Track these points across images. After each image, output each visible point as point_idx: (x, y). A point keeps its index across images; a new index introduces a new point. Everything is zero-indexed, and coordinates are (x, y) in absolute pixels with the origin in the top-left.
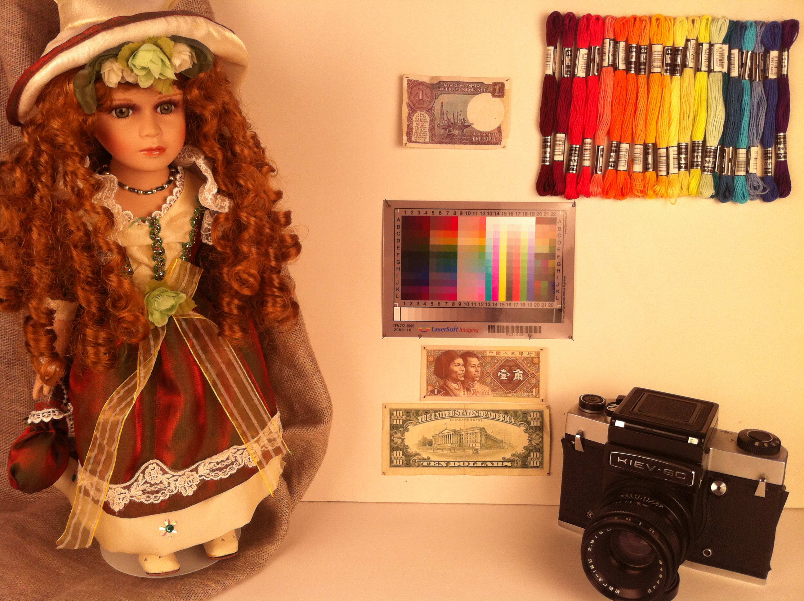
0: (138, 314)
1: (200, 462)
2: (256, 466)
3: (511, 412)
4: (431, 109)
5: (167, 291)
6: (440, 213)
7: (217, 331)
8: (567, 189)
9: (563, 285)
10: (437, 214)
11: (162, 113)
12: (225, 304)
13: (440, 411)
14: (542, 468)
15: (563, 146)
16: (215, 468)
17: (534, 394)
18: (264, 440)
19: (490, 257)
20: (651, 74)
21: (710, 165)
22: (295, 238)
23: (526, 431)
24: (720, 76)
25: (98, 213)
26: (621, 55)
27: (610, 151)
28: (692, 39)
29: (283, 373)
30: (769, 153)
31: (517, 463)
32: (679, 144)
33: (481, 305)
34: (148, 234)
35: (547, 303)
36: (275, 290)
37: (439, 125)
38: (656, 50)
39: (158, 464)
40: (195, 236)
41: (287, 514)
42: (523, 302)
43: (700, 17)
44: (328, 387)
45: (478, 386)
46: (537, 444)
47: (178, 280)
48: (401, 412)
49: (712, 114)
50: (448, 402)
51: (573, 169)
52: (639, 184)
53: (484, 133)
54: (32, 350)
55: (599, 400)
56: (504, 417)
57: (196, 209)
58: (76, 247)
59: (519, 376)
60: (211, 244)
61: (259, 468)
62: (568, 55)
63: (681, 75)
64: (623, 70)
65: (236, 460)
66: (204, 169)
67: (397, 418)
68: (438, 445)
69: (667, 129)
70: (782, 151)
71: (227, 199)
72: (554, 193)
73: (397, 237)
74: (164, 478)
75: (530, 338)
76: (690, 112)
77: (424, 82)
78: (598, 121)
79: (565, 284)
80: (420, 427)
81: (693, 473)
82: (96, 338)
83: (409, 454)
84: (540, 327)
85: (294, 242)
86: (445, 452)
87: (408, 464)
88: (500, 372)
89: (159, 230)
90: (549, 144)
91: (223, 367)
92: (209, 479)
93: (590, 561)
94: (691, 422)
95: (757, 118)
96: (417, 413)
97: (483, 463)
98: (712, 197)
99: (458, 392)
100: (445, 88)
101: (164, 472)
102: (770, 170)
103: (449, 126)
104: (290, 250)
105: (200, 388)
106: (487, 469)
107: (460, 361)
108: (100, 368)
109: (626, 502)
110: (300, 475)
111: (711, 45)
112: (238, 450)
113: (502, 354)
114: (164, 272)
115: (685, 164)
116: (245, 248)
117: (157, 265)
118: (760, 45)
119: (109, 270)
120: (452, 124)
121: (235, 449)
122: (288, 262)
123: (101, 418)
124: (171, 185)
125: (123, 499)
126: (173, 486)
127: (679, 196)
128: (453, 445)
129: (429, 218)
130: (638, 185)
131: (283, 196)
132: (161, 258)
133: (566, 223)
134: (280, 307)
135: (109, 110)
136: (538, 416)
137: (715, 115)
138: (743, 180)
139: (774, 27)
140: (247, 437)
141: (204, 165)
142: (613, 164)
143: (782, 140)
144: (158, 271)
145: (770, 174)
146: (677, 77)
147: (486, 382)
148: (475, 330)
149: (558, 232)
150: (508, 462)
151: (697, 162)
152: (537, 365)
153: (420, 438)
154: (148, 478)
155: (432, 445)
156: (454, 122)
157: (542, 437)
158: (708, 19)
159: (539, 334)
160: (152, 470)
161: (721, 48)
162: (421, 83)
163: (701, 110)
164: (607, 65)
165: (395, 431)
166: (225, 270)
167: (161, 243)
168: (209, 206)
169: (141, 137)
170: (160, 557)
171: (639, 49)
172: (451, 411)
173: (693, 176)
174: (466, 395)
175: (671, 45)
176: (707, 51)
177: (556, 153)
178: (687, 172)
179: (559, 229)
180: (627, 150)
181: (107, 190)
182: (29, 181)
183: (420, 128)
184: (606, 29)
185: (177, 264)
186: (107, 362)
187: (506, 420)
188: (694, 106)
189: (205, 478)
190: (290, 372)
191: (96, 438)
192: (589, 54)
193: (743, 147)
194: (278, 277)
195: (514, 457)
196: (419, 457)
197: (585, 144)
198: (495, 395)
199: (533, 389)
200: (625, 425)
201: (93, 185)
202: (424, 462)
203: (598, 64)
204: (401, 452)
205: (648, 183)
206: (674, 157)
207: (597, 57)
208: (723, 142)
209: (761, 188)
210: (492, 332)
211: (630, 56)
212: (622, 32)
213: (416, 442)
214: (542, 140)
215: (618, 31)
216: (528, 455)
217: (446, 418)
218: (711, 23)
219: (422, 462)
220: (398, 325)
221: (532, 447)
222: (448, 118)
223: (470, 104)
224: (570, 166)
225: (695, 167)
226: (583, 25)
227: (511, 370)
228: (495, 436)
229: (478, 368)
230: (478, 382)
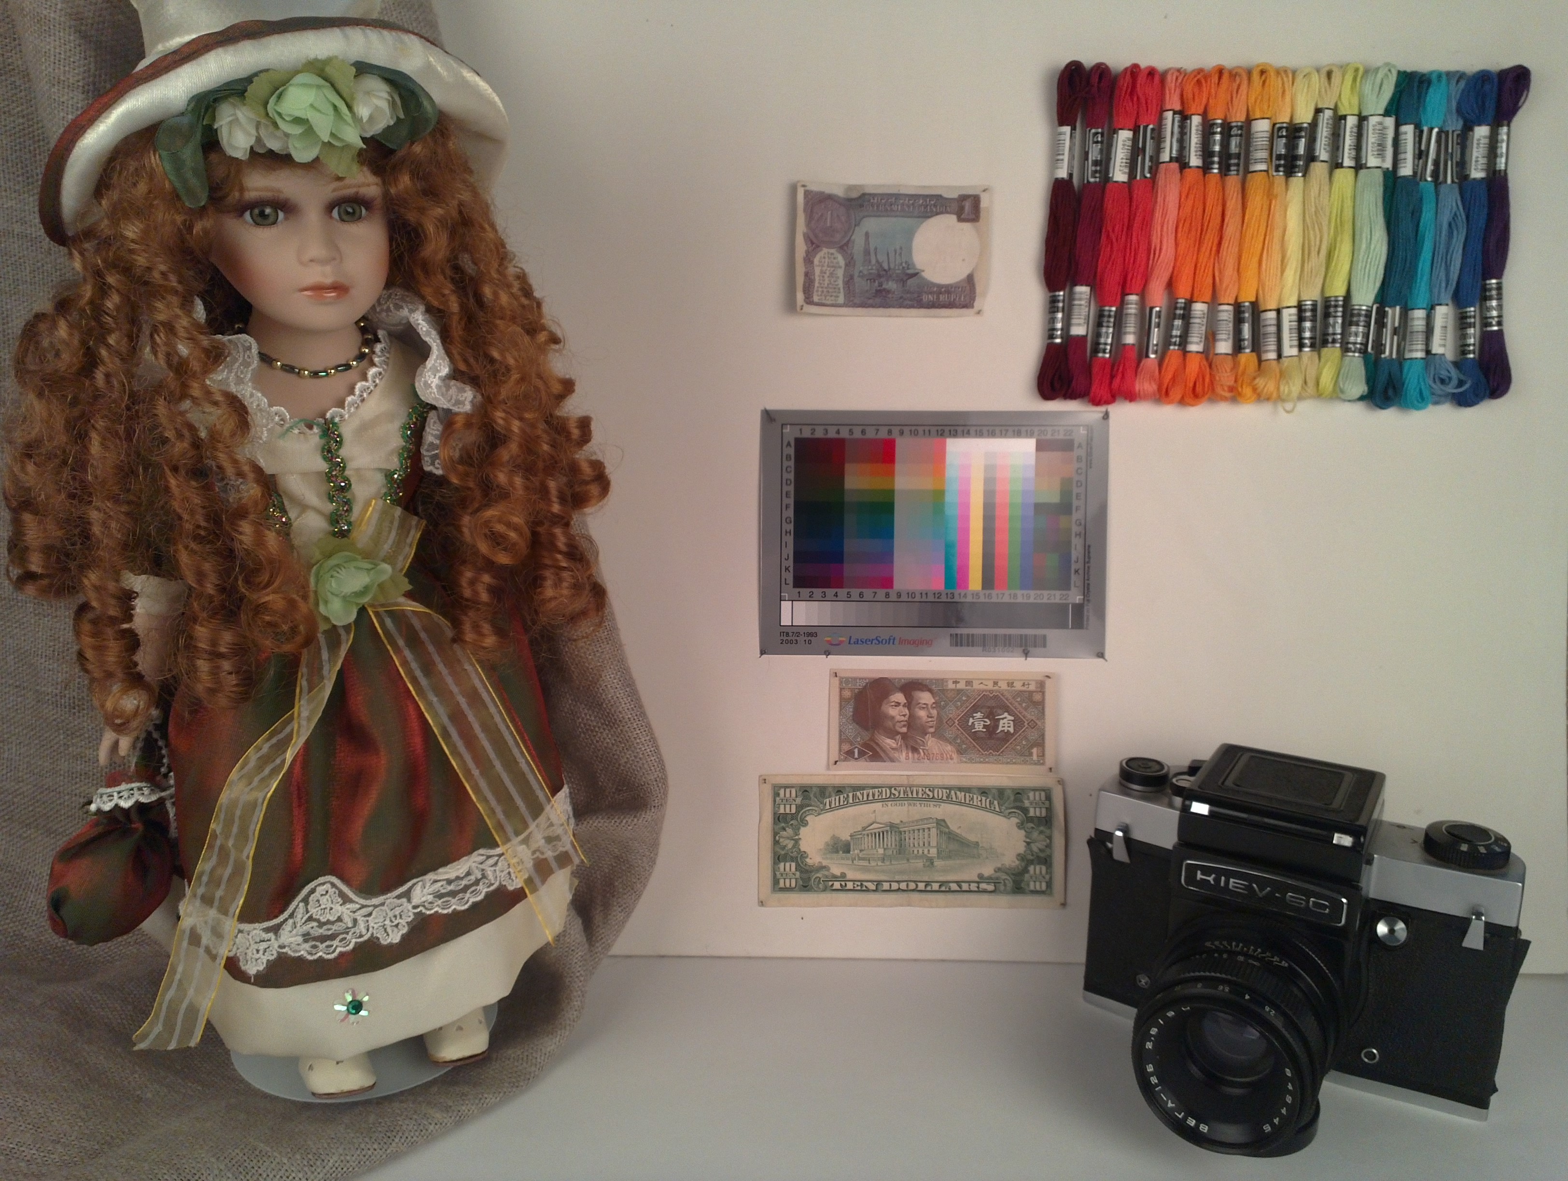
0: (295, 596)
1: (415, 881)
2: (522, 888)
3: (994, 791)
4: (847, 244)
5: (355, 560)
6: (863, 432)
7: (449, 633)
8: (1093, 389)
9: (1087, 560)
10: (857, 434)
11: (342, 220)
12: (464, 582)
13: (864, 788)
14: (1051, 894)
15: (1087, 309)
16: (443, 891)
17: (1035, 757)
18: (538, 840)
19: (952, 511)
20: (1250, 175)
21: (1359, 340)
22: (598, 467)
23: (1020, 826)
24: (1378, 176)
25: (216, 404)
26: (1195, 140)
27: (1172, 316)
28: (1327, 109)
29: (578, 718)
30: (1470, 317)
31: (1005, 885)
32: (1300, 301)
33: (937, 596)
34: (319, 452)
35: (1058, 593)
36: (559, 557)
37: (861, 275)
38: (1260, 129)
39: (333, 885)
40: (409, 457)
41: (582, 979)
42: (1013, 592)
43: (1342, 67)
44: (661, 742)
45: (931, 743)
46: (1041, 850)
47: (377, 539)
48: (793, 791)
49: (1364, 246)
51: (1104, 351)
52: (1226, 375)
53: (943, 286)
54: (90, 667)
55: (1157, 767)
56: (981, 801)
57: (412, 408)
58: (175, 469)
59: (1006, 725)
60: (439, 472)
61: (527, 891)
62: (1097, 142)
63: (1304, 176)
64: (1198, 167)
65: (484, 876)
66: (424, 329)
67: (786, 801)
68: (861, 851)
69: (1279, 274)
70: (1495, 313)
71: (468, 388)
72: (1070, 394)
73: (785, 476)
74: (345, 911)
75: (1026, 657)
76: (1321, 241)
77: (835, 196)
78: (1151, 262)
79: (1089, 558)
80: (827, 818)
81: (1344, 900)
82: (214, 643)
83: (807, 868)
84: (1044, 637)
85: (596, 473)
86: (873, 864)
87: (805, 887)
88: (973, 717)
89: (340, 444)
90: (1061, 305)
91: (463, 701)
92: (432, 912)
93: (1150, 1068)
94: (1335, 805)
95: (1447, 255)
96: (823, 791)
97: (942, 884)
98: (1362, 398)
99: (896, 755)
100: (872, 205)
101: (346, 900)
102: (1471, 348)
103: (880, 276)
104: (588, 487)
105: (418, 741)
106: (950, 896)
107: (899, 697)
108: (222, 701)
109: (1216, 955)
110: (606, 907)
111: (1362, 119)
112: (489, 857)
113: (976, 686)
114: (349, 524)
115: (1311, 338)
116: (502, 478)
117: (337, 510)
118: (1455, 116)
119: (241, 513)
120: (885, 270)
121: (482, 855)
122: (587, 510)
123: (224, 798)
124: (365, 363)
125: (265, 951)
126: (362, 926)
127: (1300, 398)
128: (887, 851)
129: (843, 441)
130: (1225, 377)
131: (576, 388)
132: (345, 497)
133: (1091, 448)
134: (567, 588)
135: (240, 209)
136: (1043, 798)
137: (1368, 247)
138: (1418, 368)
139: (1483, 82)
140: (505, 832)
141: (424, 323)
142: (1178, 339)
143: (1494, 293)
144: (338, 522)
145: (1472, 356)
146: (1298, 179)
148: (927, 642)
149: (1076, 465)
150: (988, 883)
151: (1334, 334)
152: (1040, 706)
153: (827, 838)
154: (315, 910)
155: (848, 852)
156: (890, 269)
157: (1050, 838)
158: (1357, 70)
159: (1042, 650)
160: (322, 895)
161: (1380, 123)
162: (830, 197)
163: (1342, 240)
164: (1167, 159)
165: (783, 824)
166: (466, 520)
167: (344, 468)
168: (433, 399)
169: (302, 263)
170: (338, 1063)
171: (1227, 128)
172: (884, 790)
173: (1327, 361)
174: (911, 760)
175: (1287, 120)
176: (1355, 130)
177: (1074, 321)
178: (1315, 354)
179: (1079, 459)
180: (1204, 314)
181: (237, 364)
182: (83, 342)
183: (827, 280)
184: (1167, 92)
185: (373, 508)
186: (234, 689)
187: (984, 806)
188: (1329, 229)
189: (424, 911)
190: (590, 716)
191: (215, 836)
192: (1135, 140)
193: (1421, 306)
194: (567, 534)
195: (998, 874)
196: (826, 873)
197: (1127, 304)
199: (1032, 748)
200: (1210, 811)
201: (207, 352)
202: (835, 883)
203: (1151, 158)
204: (793, 865)
205: (1243, 373)
206: (1290, 326)
207: (1149, 144)
208: (1383, 299)
209: (1455, 382)
210: (957, 645)
211: (1211, 141)
212: (1196, 97)
213: (821, 845)
214: (1048, 299)
215: (1190, 96)
216: (1025, 870)
217: (874, 801)
218: (1362, 77)
219: (830, 883)
220: (788, 634)
221: (1032, 855)
222: (877, 261)
223: (917, 235)
224: (1098, 344)
225: (1330, 345)
226: (1125, 85)
227: (991, 715)
228: (964, 835)
229: (931, 711)
230: (933, 737)
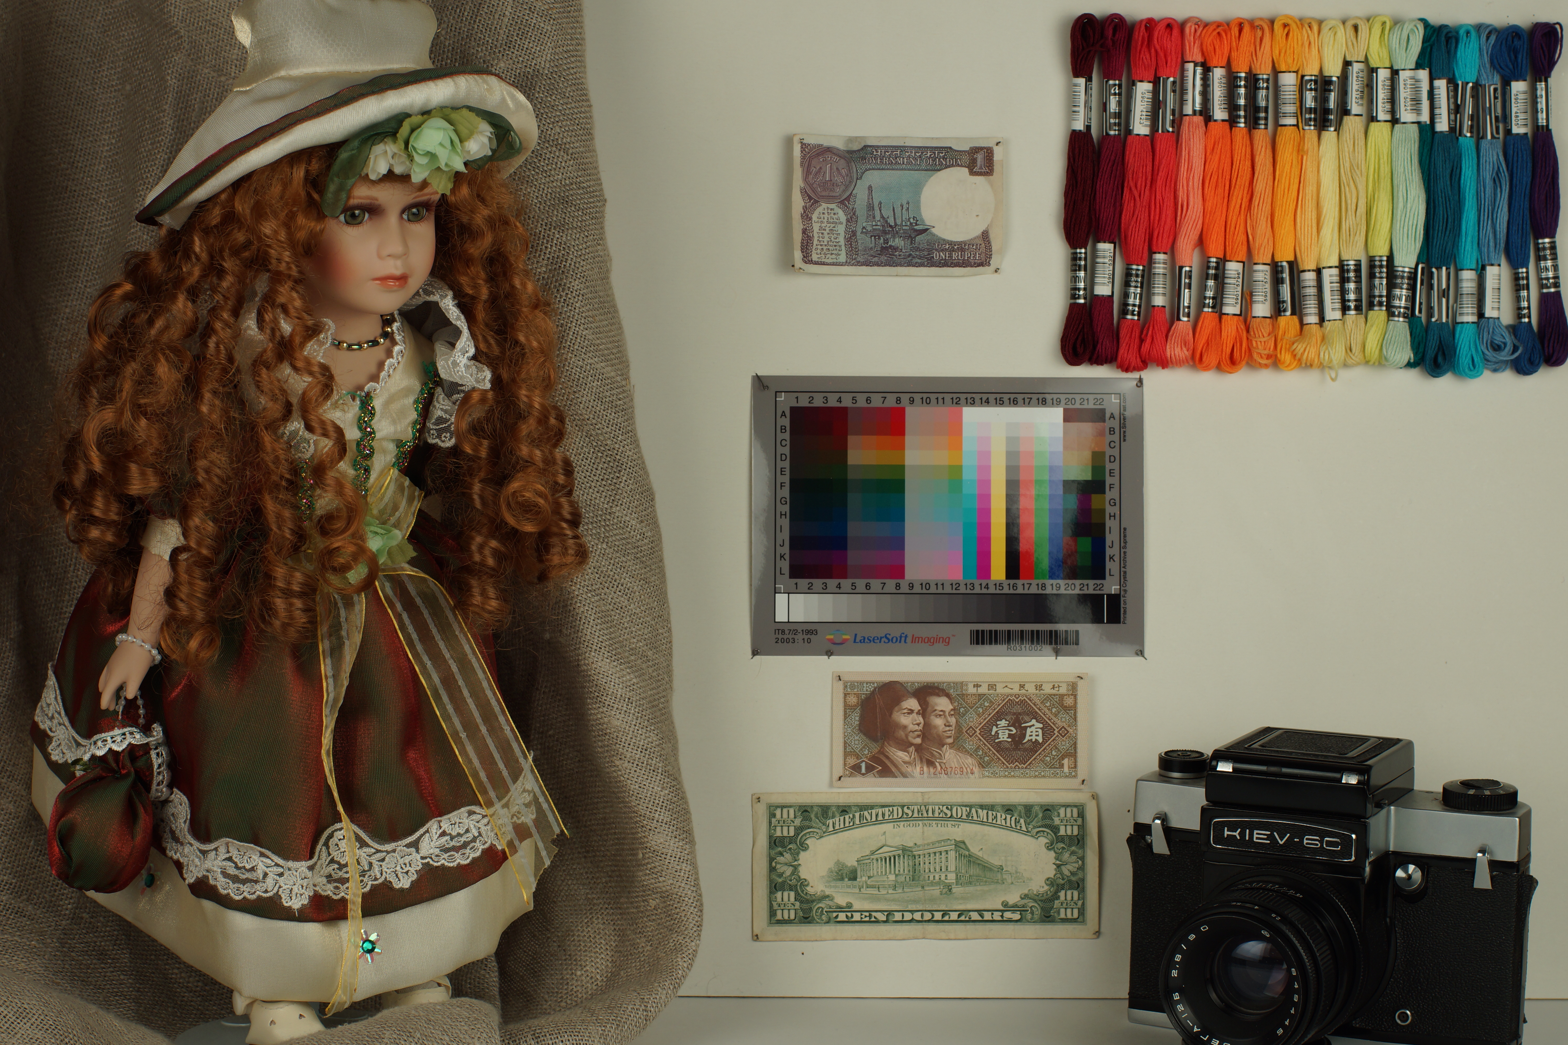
1: (422, 830)
2: (505, 848)
3: (1019, 808)
4: (848, 199)
5: (372, 524)
6: (868, 400)
8: (1121, 351)
9: (1122, 544)
10: (861, 403)
11: (409, 221)
13: (871, 807)
14: (1084, 922)
15: (1112, 267)
16: (448, 846)
17: (1066, 769)
18: (517, 804)
19: (970, 489)
20: (1279, 128)
21: (1405, 303)
23: (1050, 847)
24: (1414, 130)
26: (1218, 92)
27: (1205, 276)
28: (1357, 62)
30: (1524, 278)
31: (1032, 913)
32: (1341, 261)
33: (954, 587)
34: (358, 422)
35: (1091, 583)
37: (864, 230)
38: (1286, 83)
40: (418, 430)
42: (1040, 582)
43: (1369, 20)
45: (949, 755)
46: (1073, 874)
48: (792, 811)
49: (1402, 201)
50: (889, 789)
51: (1132, 313)
52: (1263, 340)
53: (955, 243)
56: (1005, 819)
57: (426, 383)
59: (1034, 734)
61: (508, 854)
62: (1115, 94)
63: (1336, 130)
64: (1223, 121)
65: (480, 835)
66: (455, 314)
67: (783, 823)
68: (869, 877)
69: (1315, 233)
70: (1551, 274)
71: (486, 368)
72: (1096, 360)
73: (780, 450)
74: (361, 855)
75: (1057, 656)
76: (1357, 198)
78: (1178, 218)
79: (1125, 542)
80: (830, 841)
83: (808, 897)
84: (1077, 632)
86: (883, 892)
87: (806, 919)
88: (997, 726)
89: (372, 415)
90: (1083, 263)
91: (453, 666)
92: (439, 864)
95: (1493, 211)
96: (825, 811)
97: (961, 913)
98: (1409, 365)
99: (909, 769)
100: (876, 158)
101: (362, 844)
102: (1527, 312)
103: (885, 232)
106: (970, 926)
107: (912, 703)
111: (1395, 73)
112: (483, 818)
113: (1000, 690)
114: (368, 489)
115: (1356, 300)
117: (359, 476)
118: (1489, 69)
120: (891, 226)
121: (479, 814)
124: (388, 341)
125: (307, 888)
126: (377, 870)
127: (1345, 365)
128: (899, 877)
129: (845, 409)
130: (1262, 343)
132: (366, 464)
133: (1124, 419)
136: (1075, 814)
137: (1405, 206)
138: (1471, 330)
139: (1513, 38)
141: (453, 308)
142: (1212, 301)
143: (1548, 252)
145: (1527, 320)
146: (1330, 135)
147: (968, 746)
148: (944, 640)
149: (1109, 438)
150: (1014, 911)
151: (1380, 296)
152: (1072, 711)
153: (831, 864)
154: (335, 854)
155: (855, 879)
156: (896, 225)
157: (1083, 859)
158: (1384, 23)
159: (1074, 648)
161: (1412, 78)
162: (829, 150)
163: (1380, 195)
164: (1190, 112)
165: (780, 849)
167: (372, 438)
171: (1253, 81)
172: (895, 808)
173: (1372, 326)
174: (926, 775)
175: (1316, 72)
176: (1388, 83)
177: (1097, 280)
178: (1361, 318)
179: (1112, 431)
180: (1238, 274)
183: (826, 236)
184: (1187, 44)
185: (390, 477)
187: (1008, 824)
188: (1366, 187)
189: (431, 862)
192: (1155, 92)
193: (1470, 268)
195: (1025, 901)
196: (830, 903)
197: (1155, 263)
198: (987, 774)
199: (1063, 759)
202: (840, 914)
203: (1173, 111)
204: (792, 894)
205: (1283, 338)
206: (1331, 287)
207: (1170, 96)
208: (1427, 258)
209: (1509, 347)
210: (978, 643)
211: (1236, 95)
212: (1217, 50)
213: (824, 872)
214: (1070, 256)
215: (1210, 48)
216: (1055, 896)
217: (884, 821)
218: (1390, 30)
219: (835, 914)
220: (783, 632)
221: (1063, 879)
222: (882, 217)
223: (925, 189)
224: (1127, 305)
225: (1376, 308)
226: (1140, 38)
227: (1017, 722)
228: (986, 857)
229: (949, 719)
230: (950, 748)
